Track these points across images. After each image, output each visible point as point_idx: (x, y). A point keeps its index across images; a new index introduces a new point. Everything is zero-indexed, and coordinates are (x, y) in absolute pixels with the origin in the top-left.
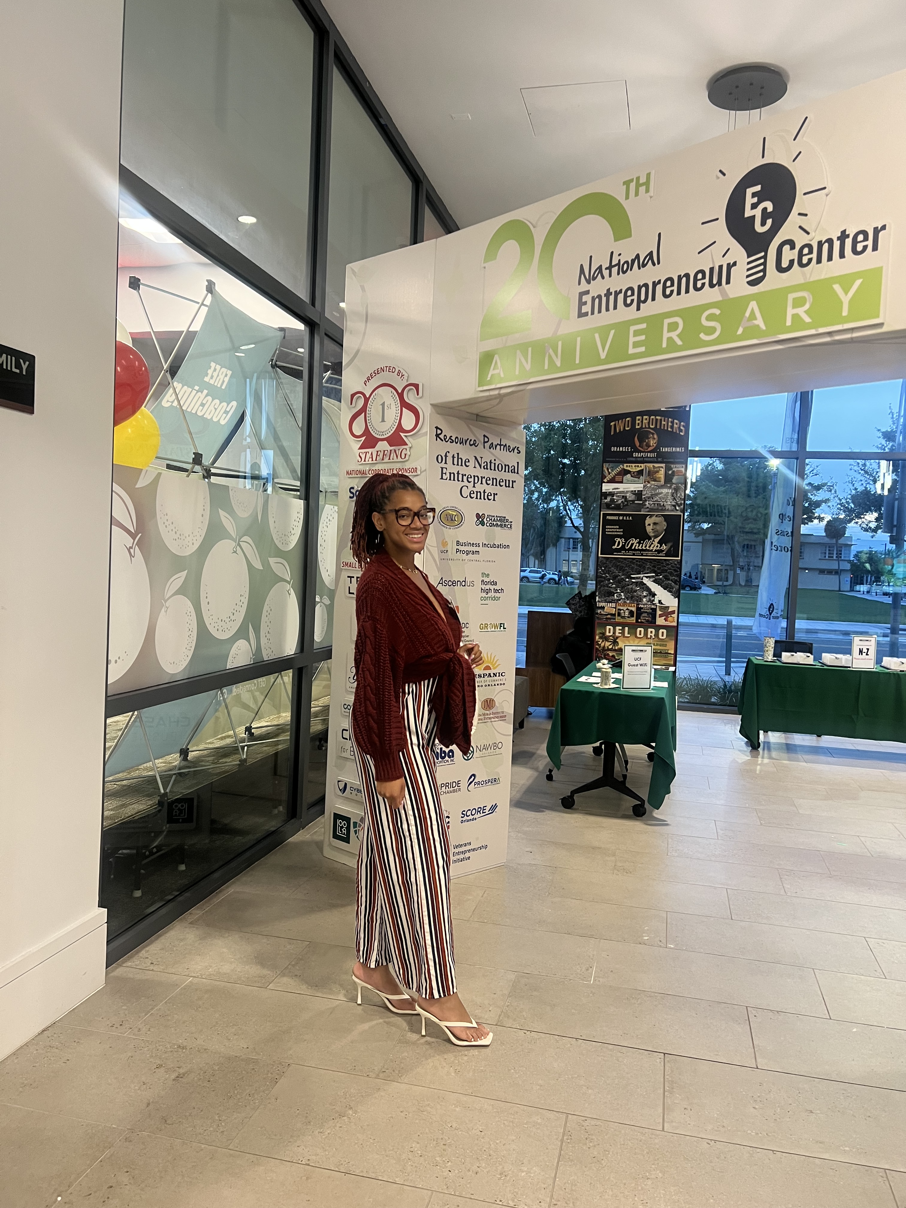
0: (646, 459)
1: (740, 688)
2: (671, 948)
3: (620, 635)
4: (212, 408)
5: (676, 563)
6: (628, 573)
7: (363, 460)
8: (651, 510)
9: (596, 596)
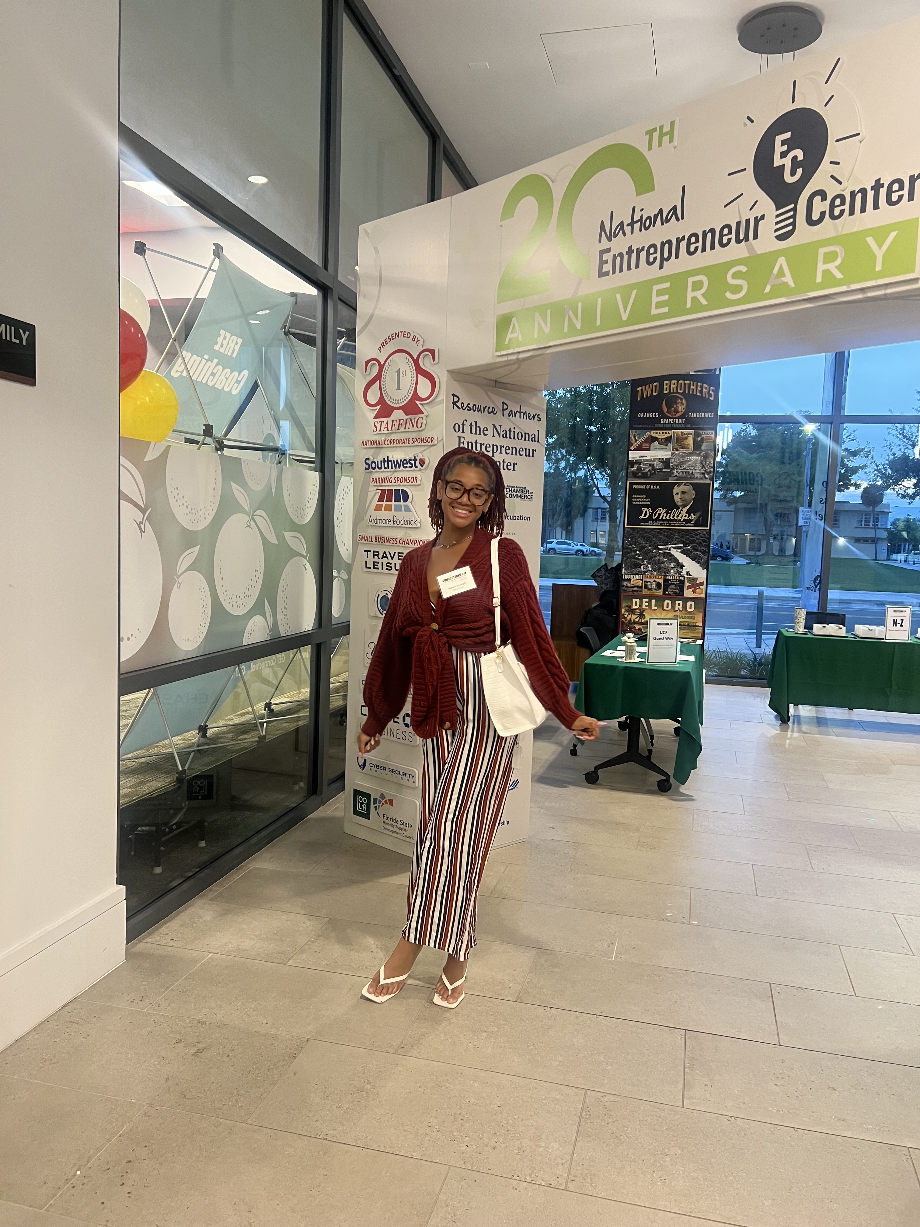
0: (674, 426)
1: (770, 660)
2: (694, 925)
3: (647, 608)
4: (223, 377)
5: (705, 533)
6: (655, 543)
7: (378, 429)
8: (679, 478)
9: (622, 568)
